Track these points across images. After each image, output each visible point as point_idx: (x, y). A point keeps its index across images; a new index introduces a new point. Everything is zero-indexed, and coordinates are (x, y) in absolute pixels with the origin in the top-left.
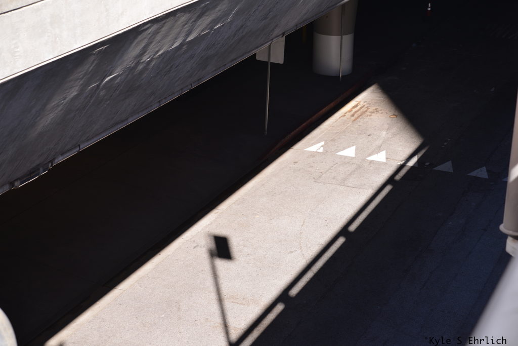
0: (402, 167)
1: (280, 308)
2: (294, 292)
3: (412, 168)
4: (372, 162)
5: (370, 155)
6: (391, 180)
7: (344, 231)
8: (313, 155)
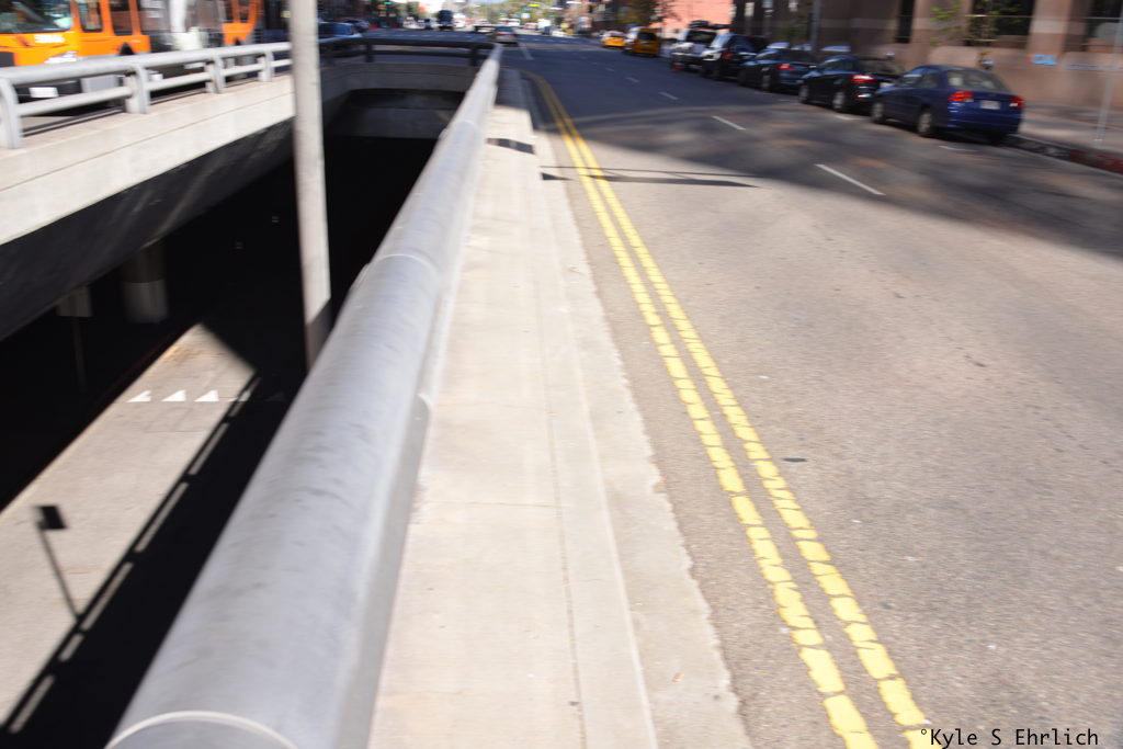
0: (235, 403)
1: (127, 567)
2: (141, 547)
3: (246, 404)
4: (202, 403)
5: (198, 397)
6: (226, 419)
7: (185, 477)
8: (139, 405)
